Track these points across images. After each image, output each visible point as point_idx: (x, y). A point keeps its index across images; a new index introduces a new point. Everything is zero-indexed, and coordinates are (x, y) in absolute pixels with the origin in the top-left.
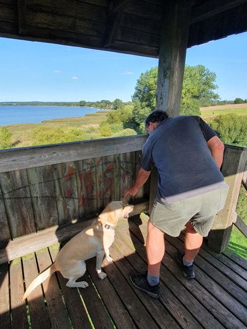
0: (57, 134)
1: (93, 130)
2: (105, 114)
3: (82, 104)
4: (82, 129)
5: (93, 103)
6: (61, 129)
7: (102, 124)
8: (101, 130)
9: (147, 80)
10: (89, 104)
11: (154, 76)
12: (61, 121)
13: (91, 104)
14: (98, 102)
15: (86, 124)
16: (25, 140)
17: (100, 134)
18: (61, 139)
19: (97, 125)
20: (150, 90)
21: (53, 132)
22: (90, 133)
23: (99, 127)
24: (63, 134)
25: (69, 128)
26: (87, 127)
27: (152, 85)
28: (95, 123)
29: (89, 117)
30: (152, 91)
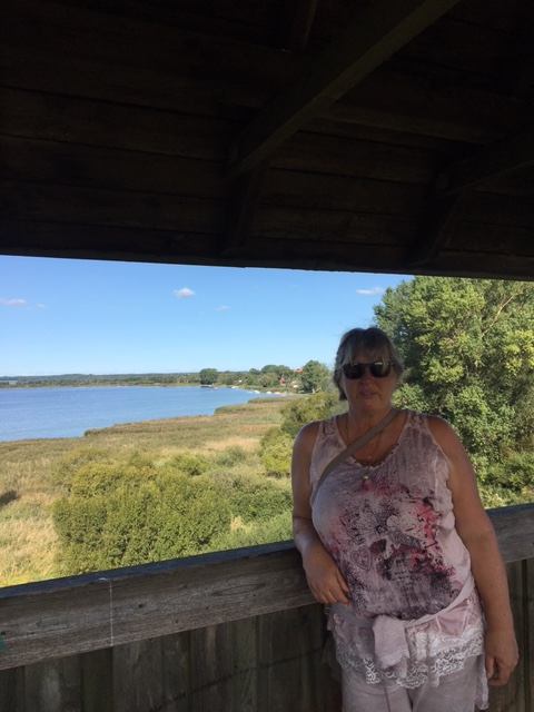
1: (238, 456)
2: (275, 405)
3: (207, 378)
4: (206, 453)
5: (239, 375)
7: (268, 437)
8: (267, 455)
9: (405, 307)
10: (227, 378)
13: (231, 379)
14: (254, 372)
15: (218, 437)
17: (261, 469)
19: (252, 440)
20: (419, 334)
22: (231, 465)
23: (261, 448)
25: (165, 451)
26: (220, 446)
27: (422, 319)
28: (248, 435)
29: (226, 416)
30: (422, 338)
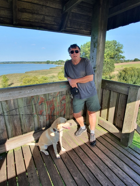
0: (34, 79)
1: (54, 77)
2: (61, 68)
3: (48, 62)
4: (48, 76)
5: (54, 62)
6: (36, 77)
7: (59, 73)
8: (59, 76)
9: (84, 49)
10: (52, 62)
11: (88, 46)
12: (36, 72)
13: (53, 63)
14: (57, 61)
15: (50, 73)
16: (16, 83)
17: (58, 79)
18: (36, 82)
19: (56, 74)
20: (86, 54)
21: (31, 78)
22: (52, 78)
23: (58, 75)
24: (37, 79)
25: (40, 76)
26: (51, 75)
27: (87, 51)
28: (56, 73)
29: (52, 69)
30: (87, 55)
